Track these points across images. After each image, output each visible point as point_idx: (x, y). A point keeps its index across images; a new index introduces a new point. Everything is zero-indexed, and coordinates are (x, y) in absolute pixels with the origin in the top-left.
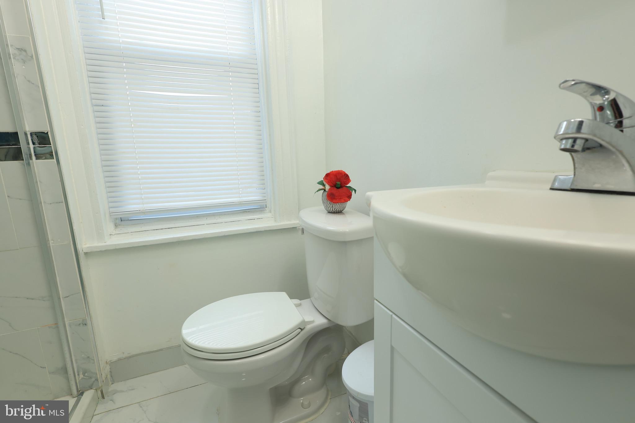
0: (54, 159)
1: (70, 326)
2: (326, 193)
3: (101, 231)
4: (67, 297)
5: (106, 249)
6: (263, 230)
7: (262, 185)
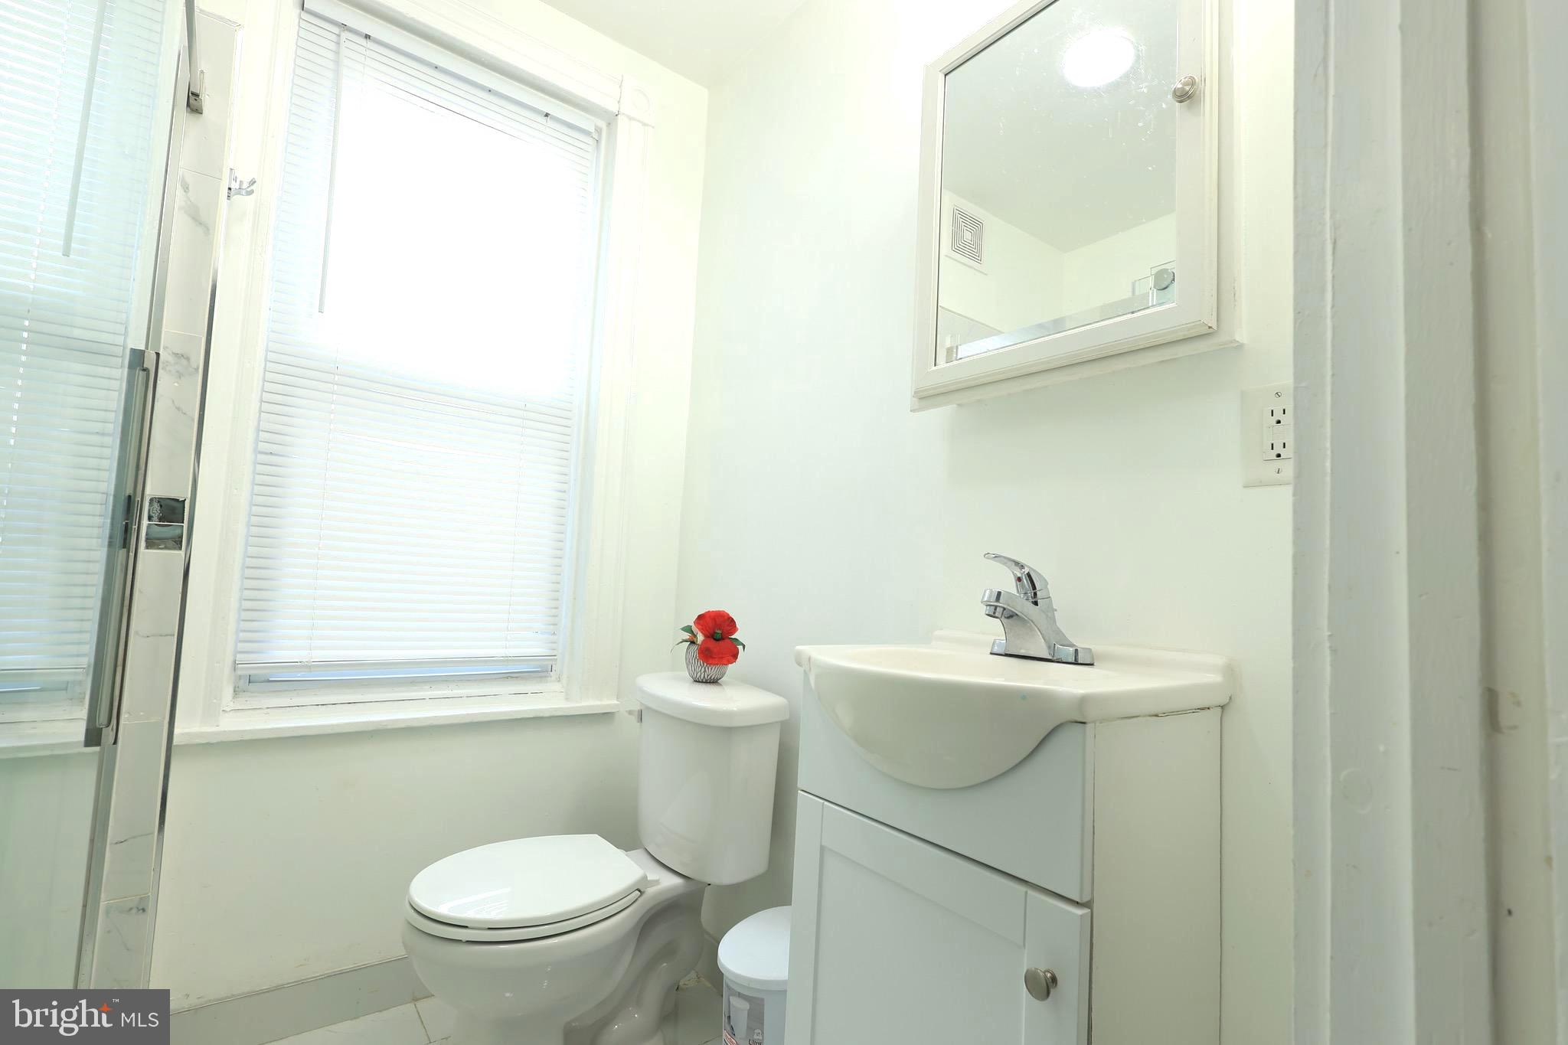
0: (180, 549)
1: (107, 912)
2: (695, 648)
3: (215, 701)
4: (122, 842)
5: (219, 740)
6: (547, 715)
7: (552, 626)
